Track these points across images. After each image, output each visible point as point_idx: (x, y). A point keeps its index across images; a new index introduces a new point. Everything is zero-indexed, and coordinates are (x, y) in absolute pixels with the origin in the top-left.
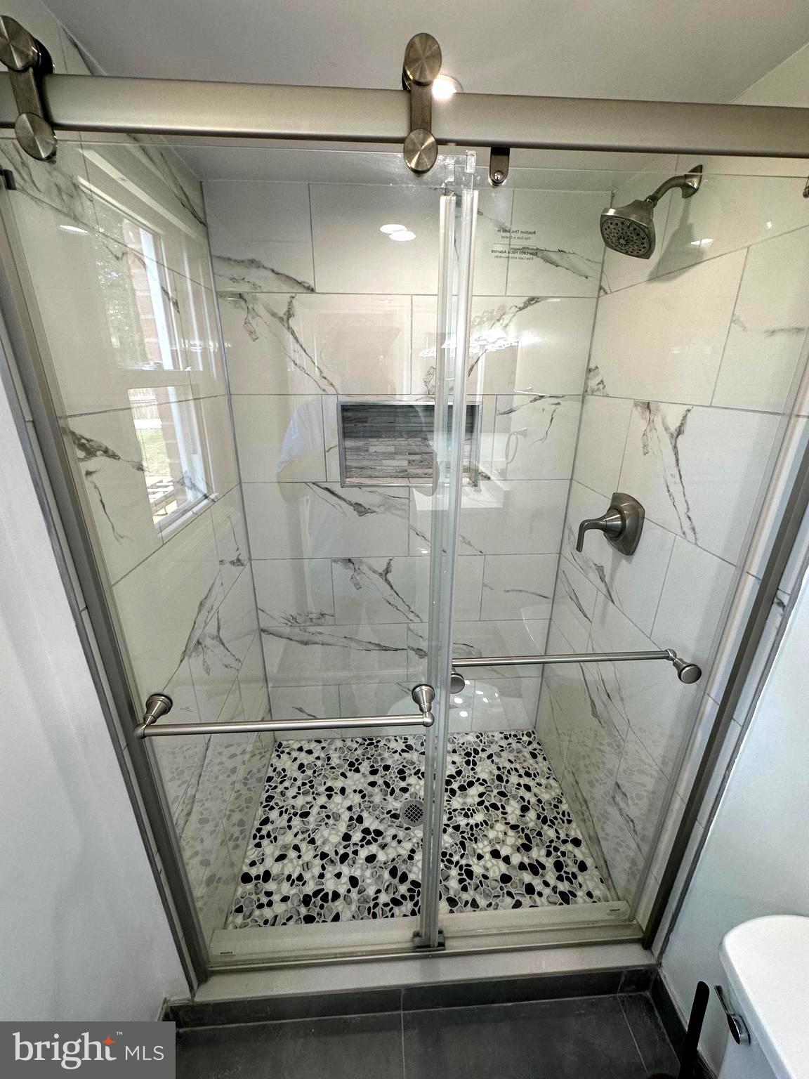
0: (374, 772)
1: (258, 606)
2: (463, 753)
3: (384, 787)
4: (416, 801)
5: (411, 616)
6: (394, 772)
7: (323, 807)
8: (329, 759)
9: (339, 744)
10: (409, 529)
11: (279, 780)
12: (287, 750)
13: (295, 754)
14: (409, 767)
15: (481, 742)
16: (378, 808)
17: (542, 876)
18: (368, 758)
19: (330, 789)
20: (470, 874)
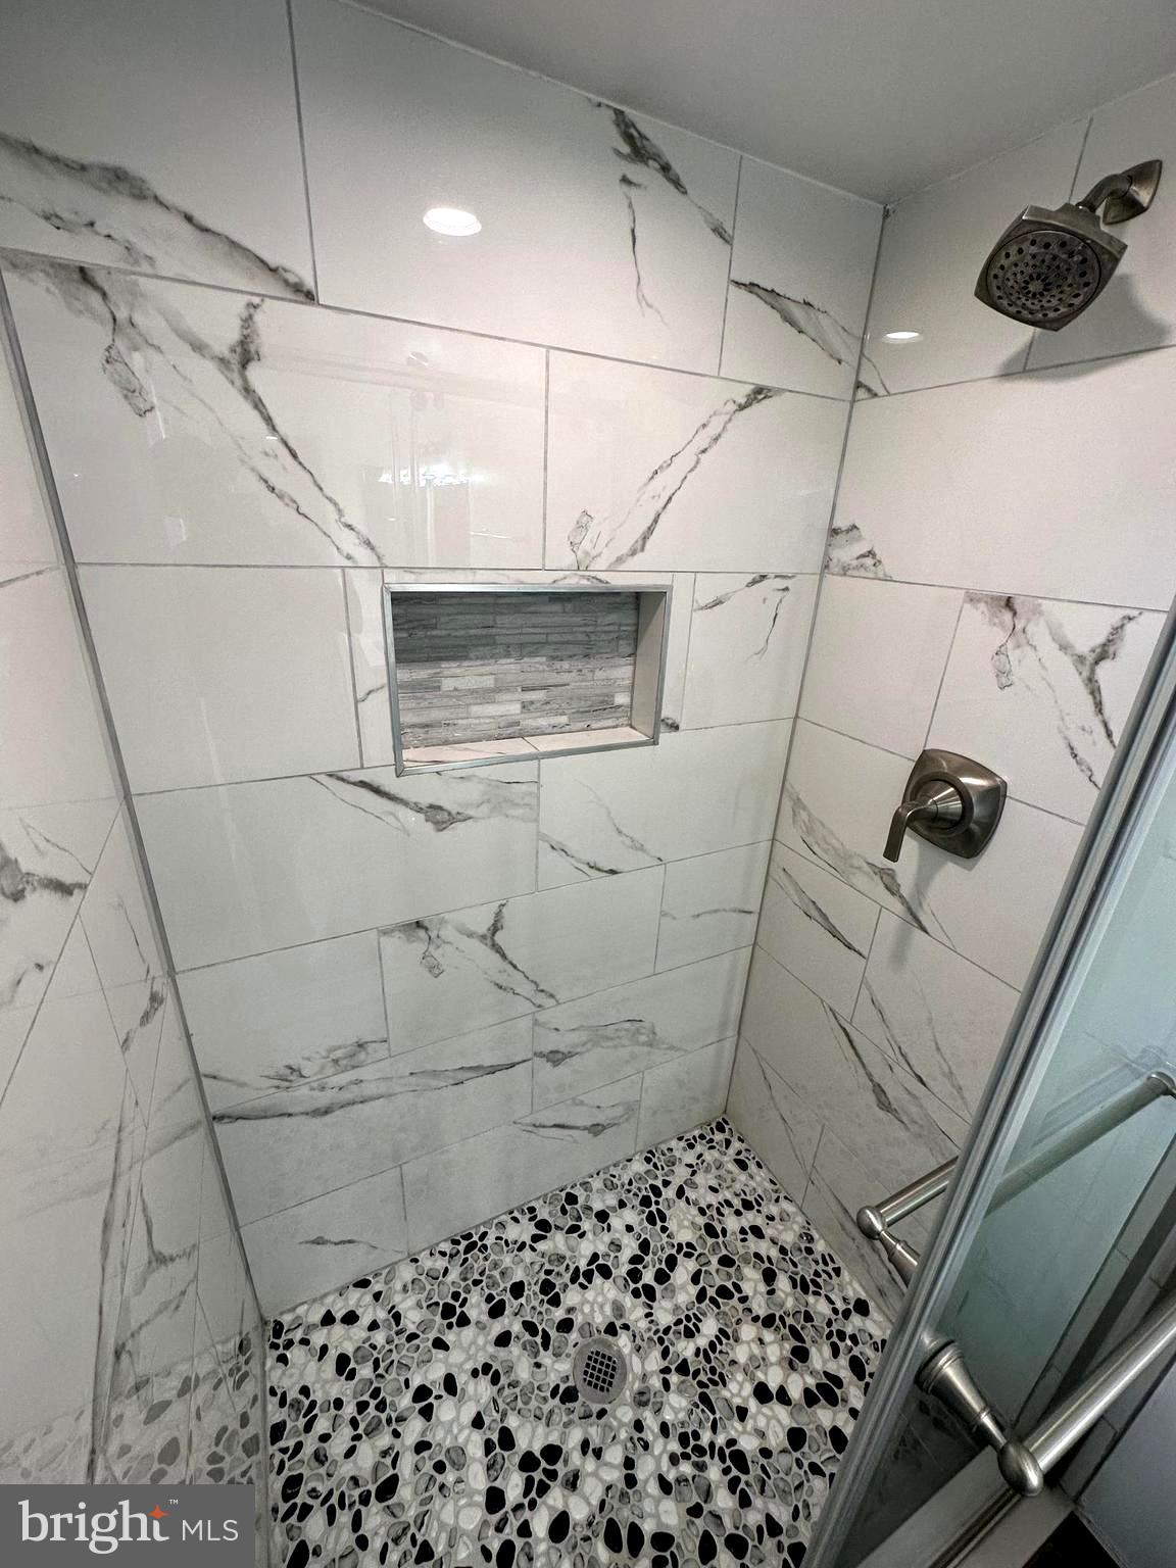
0: (497, 1311)
1: (202, 1070)
2: (636, 1202)
3: (527, 1336)
4: (595, 1341)
5: (541, 999)
6: (535, 1294)
7: (422, 1447)
8: (397, 1317)
9: (407, 1273)
10: (538, 840)
11: (302, 1422)
12: (298, 1335)
13: (318, 1338)
14: (556, 1270)
15: (657, 1169)
16: (532, 1393)
17: (845, 1401)
18: (476, 1283)
19: (422, 1393)
20: (739, 1459)
